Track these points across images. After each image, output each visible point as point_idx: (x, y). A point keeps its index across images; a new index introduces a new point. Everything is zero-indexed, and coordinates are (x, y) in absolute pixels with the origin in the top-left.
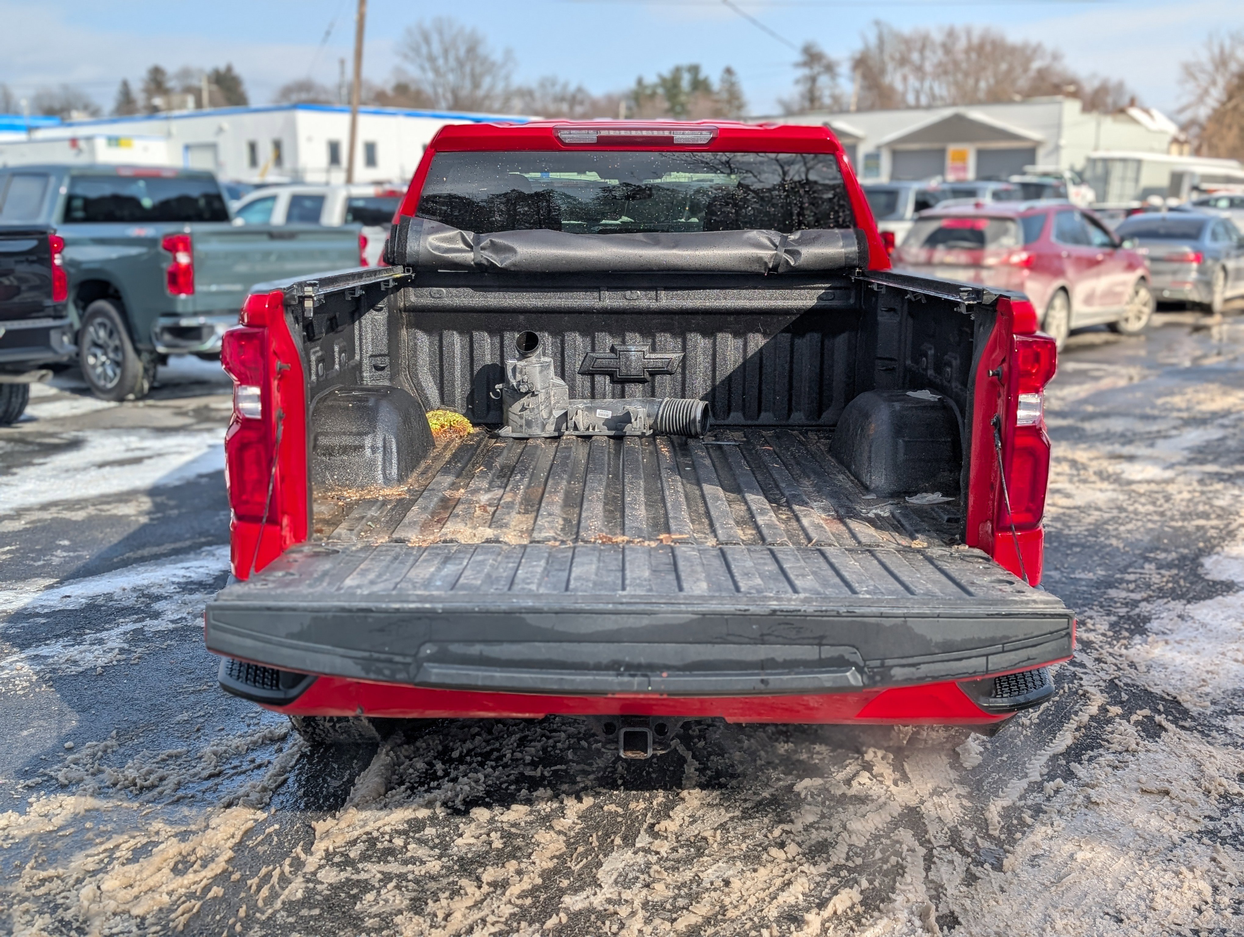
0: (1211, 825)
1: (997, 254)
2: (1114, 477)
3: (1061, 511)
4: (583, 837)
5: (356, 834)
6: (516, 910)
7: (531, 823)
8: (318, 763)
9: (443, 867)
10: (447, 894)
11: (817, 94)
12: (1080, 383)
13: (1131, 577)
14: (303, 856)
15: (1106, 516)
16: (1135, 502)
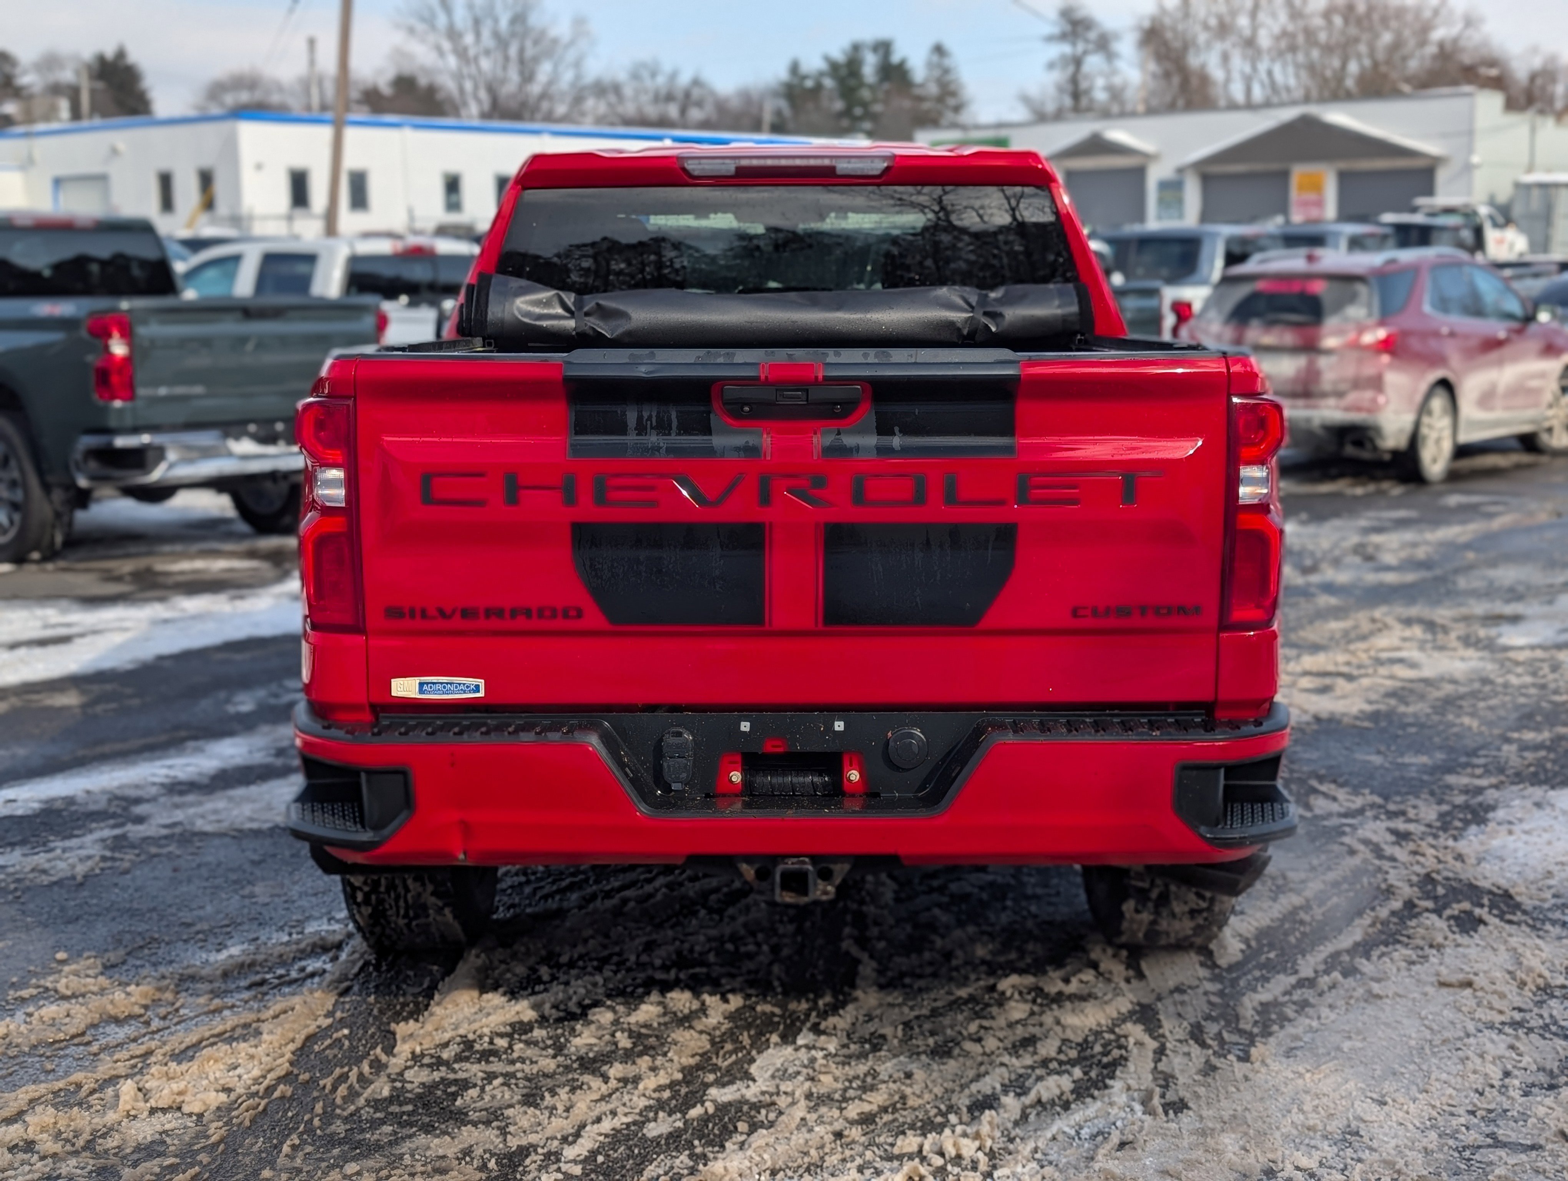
0: (1518, 1016)
1: (1339, 332)
2: (1486, 642)
3: (1399, 684)
4: (731, 1035)
5: (447, 1036)
6: (652, 1102)
7: (665, 1024)
8: (388, 971)
9: (558, 1066)
10: (567, 1089)
11: (1084, 85)
12: (1463, 522)
13: (1482, 761)
14: (384, 1058)
15: (1462, 690)
16: (1509, 672)
